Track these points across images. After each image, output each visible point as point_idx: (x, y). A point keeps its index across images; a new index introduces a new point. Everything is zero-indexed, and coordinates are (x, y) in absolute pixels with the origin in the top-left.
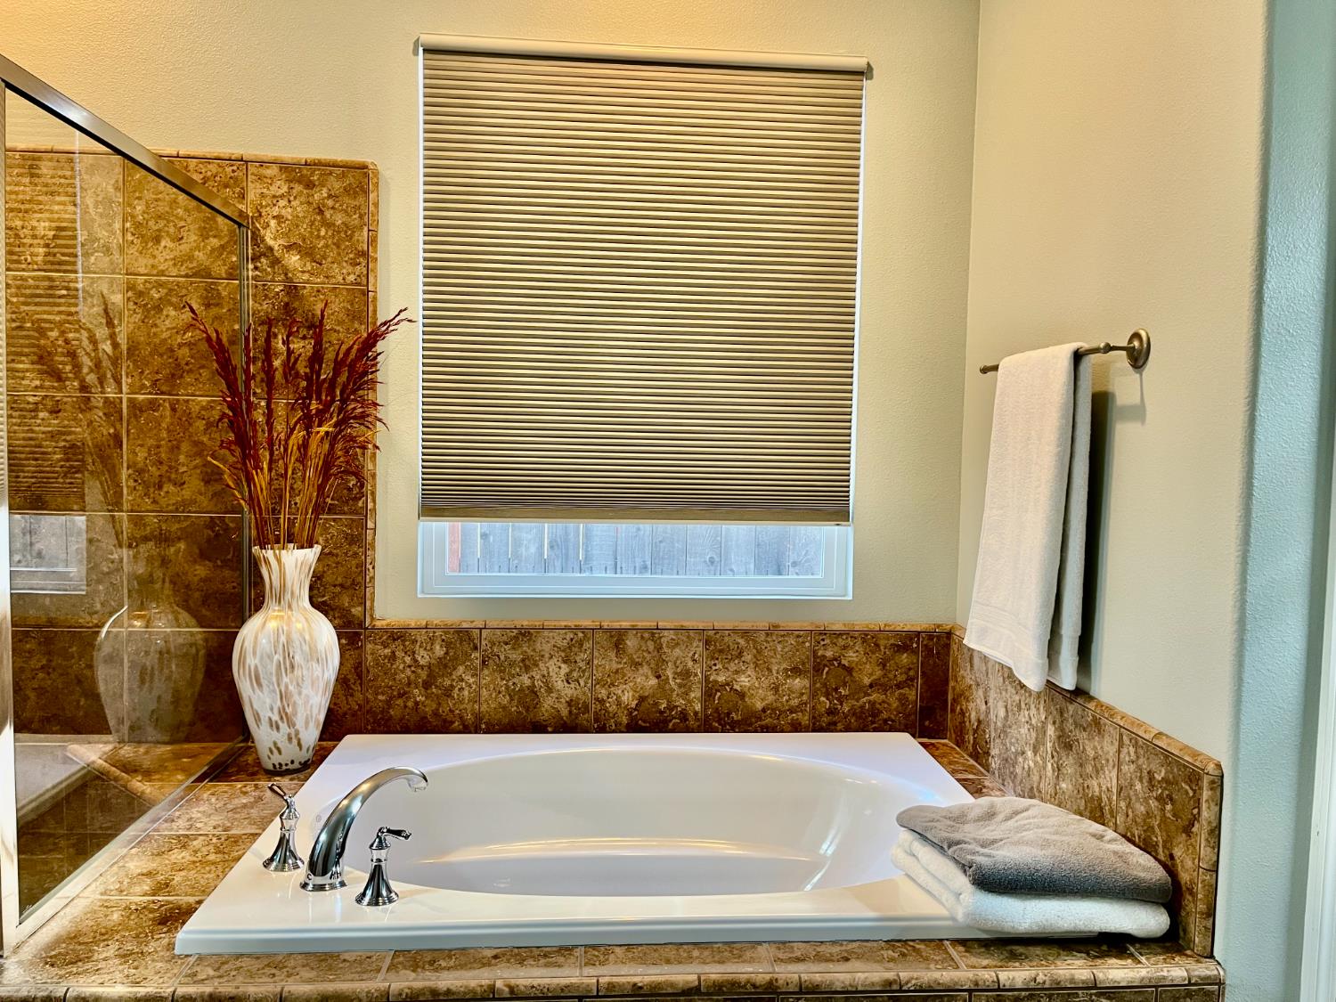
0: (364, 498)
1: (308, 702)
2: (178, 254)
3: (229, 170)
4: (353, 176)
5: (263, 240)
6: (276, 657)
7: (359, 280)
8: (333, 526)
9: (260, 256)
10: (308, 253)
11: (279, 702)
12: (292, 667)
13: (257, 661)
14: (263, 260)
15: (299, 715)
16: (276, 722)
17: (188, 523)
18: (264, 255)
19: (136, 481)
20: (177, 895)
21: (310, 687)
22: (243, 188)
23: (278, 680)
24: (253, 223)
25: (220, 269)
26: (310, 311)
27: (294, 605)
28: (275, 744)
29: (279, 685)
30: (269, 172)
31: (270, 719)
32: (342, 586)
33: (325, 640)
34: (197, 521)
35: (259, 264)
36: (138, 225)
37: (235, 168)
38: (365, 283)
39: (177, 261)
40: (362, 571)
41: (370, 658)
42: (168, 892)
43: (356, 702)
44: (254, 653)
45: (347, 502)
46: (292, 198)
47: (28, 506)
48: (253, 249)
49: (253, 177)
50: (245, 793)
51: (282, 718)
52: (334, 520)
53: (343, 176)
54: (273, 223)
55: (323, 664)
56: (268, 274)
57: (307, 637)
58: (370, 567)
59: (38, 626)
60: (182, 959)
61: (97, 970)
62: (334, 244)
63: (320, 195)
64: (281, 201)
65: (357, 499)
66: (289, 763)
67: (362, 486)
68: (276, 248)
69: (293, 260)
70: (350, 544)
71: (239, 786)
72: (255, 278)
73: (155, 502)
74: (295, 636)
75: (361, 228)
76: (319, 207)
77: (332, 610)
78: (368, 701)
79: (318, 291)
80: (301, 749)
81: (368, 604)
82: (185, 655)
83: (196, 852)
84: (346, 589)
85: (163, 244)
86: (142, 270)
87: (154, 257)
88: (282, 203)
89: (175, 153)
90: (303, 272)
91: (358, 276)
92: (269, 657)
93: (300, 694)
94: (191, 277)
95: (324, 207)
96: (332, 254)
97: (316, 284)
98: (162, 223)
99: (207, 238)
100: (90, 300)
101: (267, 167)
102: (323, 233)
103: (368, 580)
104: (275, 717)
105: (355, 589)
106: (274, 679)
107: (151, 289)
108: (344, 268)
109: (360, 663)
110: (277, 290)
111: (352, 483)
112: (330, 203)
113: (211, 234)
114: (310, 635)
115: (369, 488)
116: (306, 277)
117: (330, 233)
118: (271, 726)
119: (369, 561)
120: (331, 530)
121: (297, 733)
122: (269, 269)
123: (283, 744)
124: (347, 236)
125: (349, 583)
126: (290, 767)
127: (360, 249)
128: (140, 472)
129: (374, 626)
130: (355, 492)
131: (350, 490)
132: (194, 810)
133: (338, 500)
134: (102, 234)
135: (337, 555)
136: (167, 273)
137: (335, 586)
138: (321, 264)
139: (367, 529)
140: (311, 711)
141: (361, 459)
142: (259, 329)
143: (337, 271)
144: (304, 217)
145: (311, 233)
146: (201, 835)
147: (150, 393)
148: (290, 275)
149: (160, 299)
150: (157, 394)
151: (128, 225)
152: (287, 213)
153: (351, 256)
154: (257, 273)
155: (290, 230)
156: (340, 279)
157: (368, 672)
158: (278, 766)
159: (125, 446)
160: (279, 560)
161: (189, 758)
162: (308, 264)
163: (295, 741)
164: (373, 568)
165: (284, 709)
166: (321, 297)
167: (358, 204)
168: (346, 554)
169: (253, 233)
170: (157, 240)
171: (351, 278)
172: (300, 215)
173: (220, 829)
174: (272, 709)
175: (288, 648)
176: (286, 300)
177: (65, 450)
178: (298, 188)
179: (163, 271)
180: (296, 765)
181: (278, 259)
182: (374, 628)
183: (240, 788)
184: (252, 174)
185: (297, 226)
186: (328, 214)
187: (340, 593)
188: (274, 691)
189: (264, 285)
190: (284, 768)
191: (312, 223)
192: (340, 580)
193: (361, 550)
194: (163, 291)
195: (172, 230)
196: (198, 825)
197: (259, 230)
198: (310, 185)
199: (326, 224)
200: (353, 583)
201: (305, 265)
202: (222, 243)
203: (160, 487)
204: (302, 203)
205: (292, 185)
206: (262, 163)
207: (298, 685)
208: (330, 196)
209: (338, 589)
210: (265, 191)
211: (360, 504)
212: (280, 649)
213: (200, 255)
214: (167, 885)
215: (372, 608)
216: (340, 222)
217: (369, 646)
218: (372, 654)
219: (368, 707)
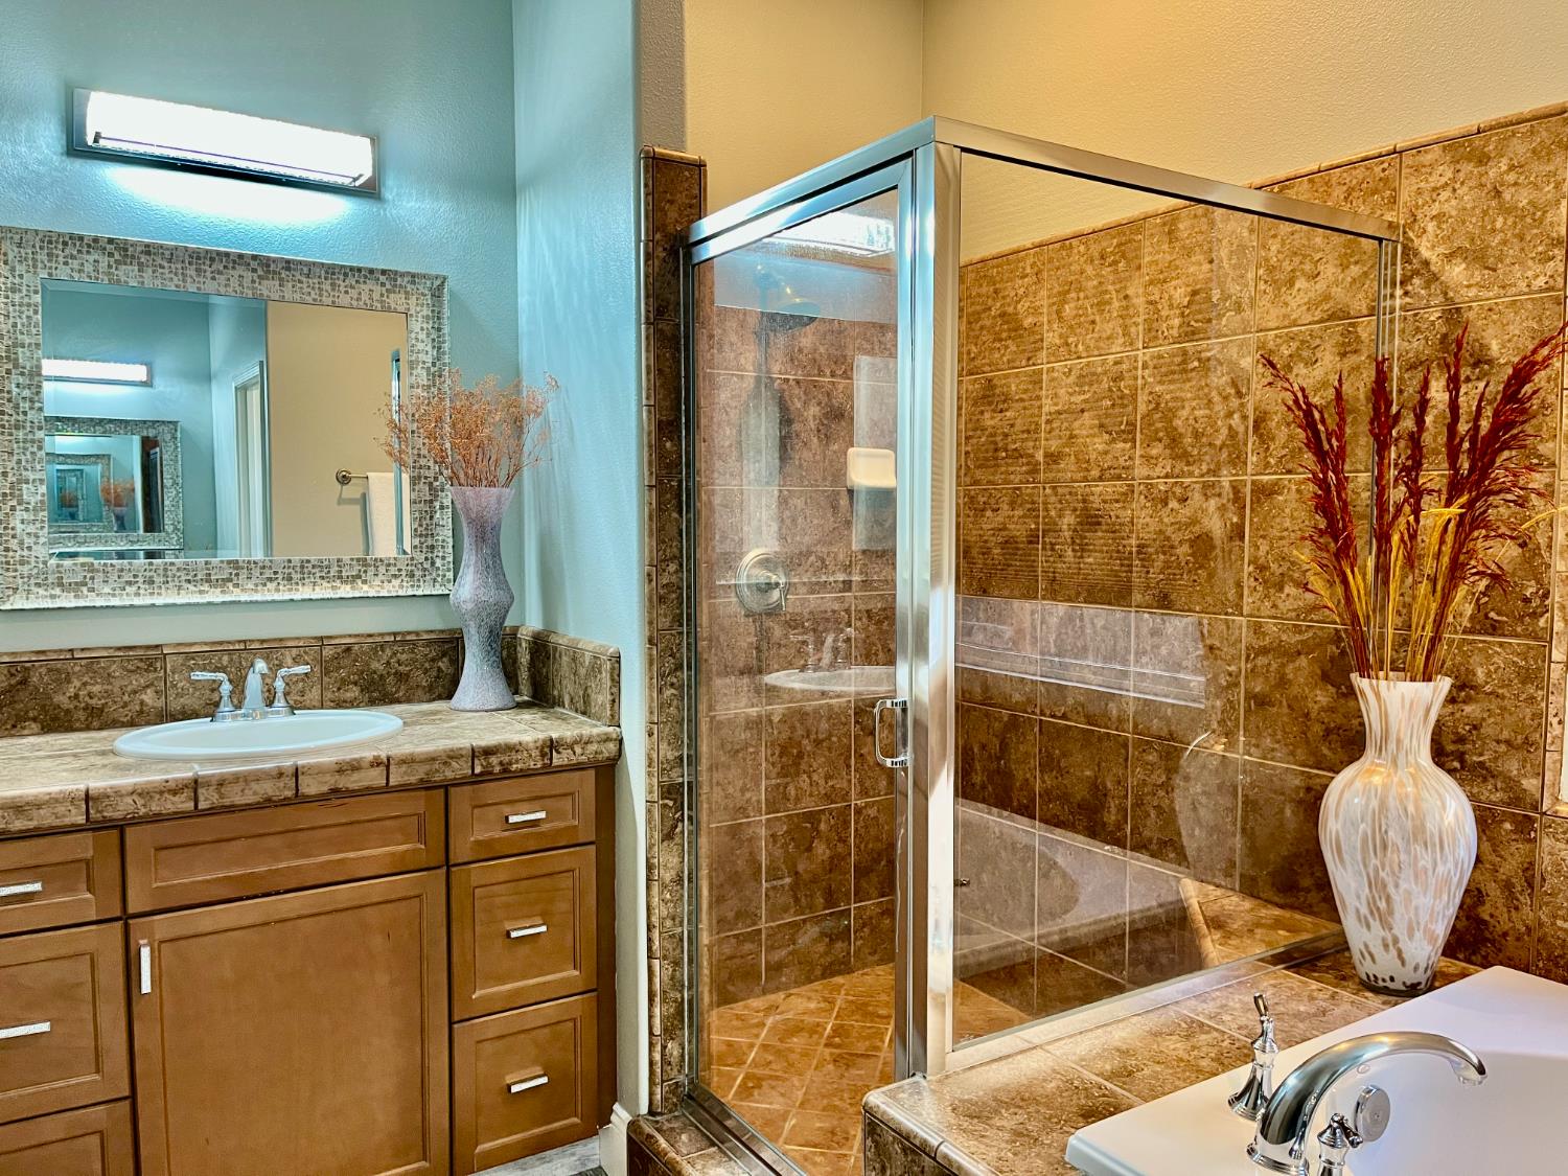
0: (1548, 615)
1: (1411, 901)
2: (1312, 295)
3: (1378, 170)
4: (1547, 130)
5: (1416, 254)
6: (1362, 826)
7: (1551, 282)
8: (1499, 654)
9: (1412, 277)
10: (1477, 256)
11: (1367, 890)
12: (1385, 847)
13: (1339, 827)
14: (1416, 281)
15: (1397, 915)
16: (1365, 918)
17: (1311, 635)
18: (1416, 273)
19: (1256, 580)
20: (1130, 1091)
21: (1412, 879)
22: (1394, 190)
23: (1364, 859)
24: (1405, 233)
25: (1360, 304)
26: (1477, 340)
27: (1401, 760)
28: (1366, 946)
29: (1365, 866)
30: (1428, 158)
31: (1358, 911)
32: (1508, 743)
33: (1449, 818)
34: (1320, 633)
35: (1410, 288)
36: (1271, 270)
37: (1386, 165)
38: (1562, 285)
39: (1311, 306)
40: (1540, 724)
41: (1547, 859)
42: (1124, 1083)
43: (1523, 921)
44: (1337, 816)
45: (1522, 618)
46: (1457, 186)
47: (1155, 604)
48: (1403, 269)
49: (1408, 170)
50: (1312, 998)
51: (1372, 913)
52: (1501, 645)
53: (1532, 133)
54: (1431, 227)
55: (1434, 852)
56: (1422, 298)
57: (1411, 809)
58: (1555, 721)
59: (1160, 738)
60: (1065, 1168)
61: (983, 1136)
62: (1515, 236)
63: (1495, 171)
64: (1443, 193)
65: (1535, 615)
66: (1388, 979)
67: (1546, 595)
68: (1434, 259)
69: (1456, 272)
70: (1523, 683)
71: (1314, 987)
72: (1404, 308)
73: (1274, 606)
74: (1392, 803)
75: (1558, 202)
76: (1495, 188)
77: (1493, 777)
78: (1541, 924)
79: (1490, 310)
80: (1403, 963)
81: (1549, 776)
82: (1300, 802)
83: (1194, 1048)
84: (1513, 747)
85: (1297, 285)
86: (1272, 325)
87: (1286, 304)
88: (1445, 195)
89: (1316, 168)
90: (1468, 286)
91: (1551, 277)
92: (1353, 824)
93: (1397, 886)
94: (1328, 320)
95: (1502, 185)
96: (1511, 252)
97: (1487, 299)
98: (1297, 260)
99: (1348, 267)
100: (1219, 368)
101: (1425, 152)
102: (1499, 225)
103: (1549, 741)
104: (1364, 910)
105: (1529, 751)
106: (1359, 858)
107: (1281, 345)
108: (1530, 269)
109: (1531, 864)
110: (1432, 318)
111: (1531, 590)
112: (1511, 177)
113: (1352, 260)
114: (1417, 808)
115: (1557, 599)
116: (1472, 293)
117: (1510, 221)
118: (1360, 920)
119: (1552, 711)
120: (1495, 659)
121: (1396, 941)
122: (1423, 292)
123: (1378, 950)
124: (1535, 220)
125: (1519, 741)
126: (1389, 984)
127: (1555, 235)
128: (1262, 568)
129: (1556, 812)
130: (1534, 605)
131: (1527, 600)
132: (1237, 997)
133: (1507, 616)
134: (1234, 288)
135: (1503, 697)
136: (1299, 322)
137: (1498, 742)
138: (1494, 270)
139: (1550, 661)
140: (1417, 915)
141: (1546, 555)
142: (1406, 376)
143: (1518, 275)
144: (1474, 208)
145: (1483, 227)
146: (1216, 1030)
147: (1275, 473)
148: (1451, 294)
149: (1290, 356)
150: (1282, 473)
151: (1261, 272)
152: (1451, 208)
153: (1540, 249)
154: (1408, 300)
155: (1454, 230)
156: (1522, 285)
157: (1544, 880)
158: (1372, 978)
159: (1247, 538)
160: (1377, 695)
161: (1288, 931)
162: (1477, 273)
163: (1393, 952)
164: (1560, 722)
165: (1375, 902)
166: (1494, 317)
167: (1552, 168)
168: (1517, 696)
169: (1405, 247)
170: (1291, 283)
171: (1541, 282)
172: (1468, 206)
173: (1244, 1032)
174: (1358, 897)
175: (1380, 819)
176: (1444, 330)
177: (1193, 543)
178: (1467, 168)
179: (1295, 320)
180: (1397, 985)
181: (1434, 274)
182: (1555, 814)
183: (1312, 990)
184: (1408, 167)
185: (1464, 222)
186: (1507, 196)
187: (1505, 754)
188: (1360, 874)
189: (1416, 315)
190: (1381, 984)
191: (1485, 213)
192: (1505, 735)
193: (1540, 693)
194: (1294, 345)
195: (1307, 267)
196: (1226, 1018)
197: (1412, 241)
198: (1483, 160)
199: (1507, 210)
200: (1527, 742)
201: (1472, 276)
202: (1365, 269)
203: (1281, 589)
204: (1471, 188)
205: (1458, 167)
206: (1419, 148)
207: (1393, 873)
208: (1512, 168)
209: (1503, 748)
210: (1422, 185)
211: (1542, 622)
212: (1369, 819)
213: (1337, 292)
214: (1130, 1074)
215: (1556, 784)
216: (1525, 201)
217: (1546, 841)
218: (1550, 853)
219: (1536, 935)
